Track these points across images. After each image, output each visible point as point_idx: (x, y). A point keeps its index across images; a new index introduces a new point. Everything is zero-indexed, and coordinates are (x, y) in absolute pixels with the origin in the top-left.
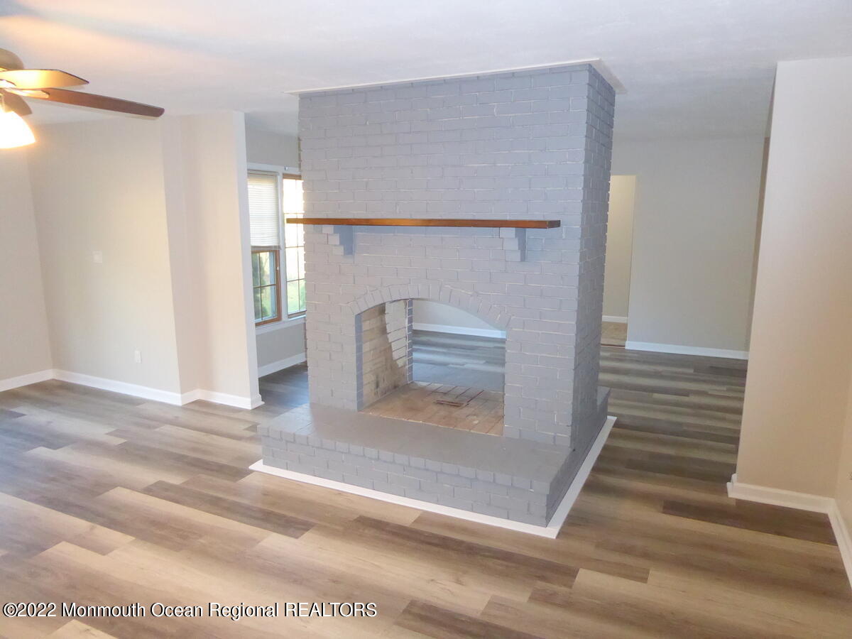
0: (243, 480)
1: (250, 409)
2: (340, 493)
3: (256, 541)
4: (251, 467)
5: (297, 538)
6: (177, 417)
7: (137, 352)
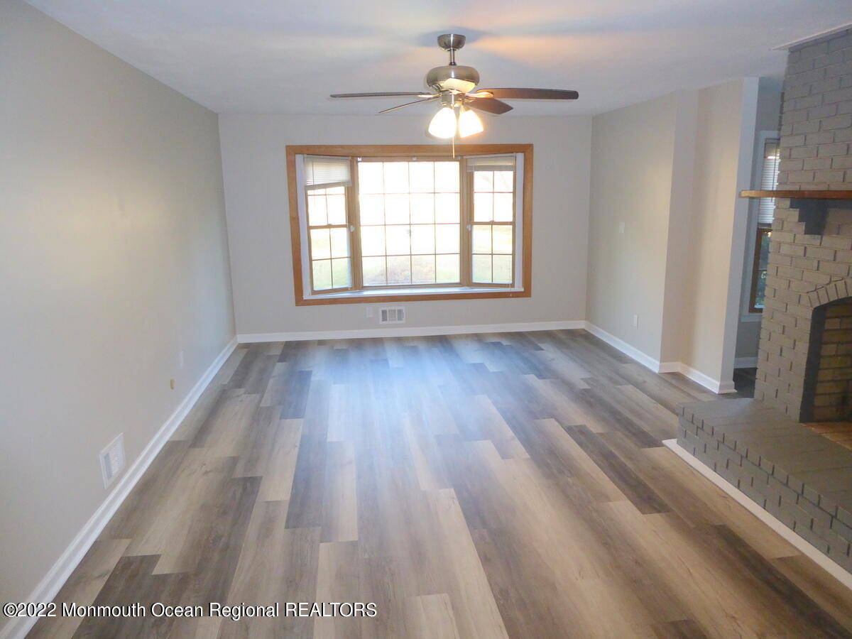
0: (648, 449)
1: (717, 393)
2: (726, 496)
3: (608, 499)
4: (664, 442)
5: (643, 513)
6: (645, 382)
7: (636, 316)
